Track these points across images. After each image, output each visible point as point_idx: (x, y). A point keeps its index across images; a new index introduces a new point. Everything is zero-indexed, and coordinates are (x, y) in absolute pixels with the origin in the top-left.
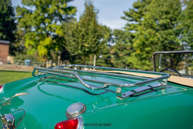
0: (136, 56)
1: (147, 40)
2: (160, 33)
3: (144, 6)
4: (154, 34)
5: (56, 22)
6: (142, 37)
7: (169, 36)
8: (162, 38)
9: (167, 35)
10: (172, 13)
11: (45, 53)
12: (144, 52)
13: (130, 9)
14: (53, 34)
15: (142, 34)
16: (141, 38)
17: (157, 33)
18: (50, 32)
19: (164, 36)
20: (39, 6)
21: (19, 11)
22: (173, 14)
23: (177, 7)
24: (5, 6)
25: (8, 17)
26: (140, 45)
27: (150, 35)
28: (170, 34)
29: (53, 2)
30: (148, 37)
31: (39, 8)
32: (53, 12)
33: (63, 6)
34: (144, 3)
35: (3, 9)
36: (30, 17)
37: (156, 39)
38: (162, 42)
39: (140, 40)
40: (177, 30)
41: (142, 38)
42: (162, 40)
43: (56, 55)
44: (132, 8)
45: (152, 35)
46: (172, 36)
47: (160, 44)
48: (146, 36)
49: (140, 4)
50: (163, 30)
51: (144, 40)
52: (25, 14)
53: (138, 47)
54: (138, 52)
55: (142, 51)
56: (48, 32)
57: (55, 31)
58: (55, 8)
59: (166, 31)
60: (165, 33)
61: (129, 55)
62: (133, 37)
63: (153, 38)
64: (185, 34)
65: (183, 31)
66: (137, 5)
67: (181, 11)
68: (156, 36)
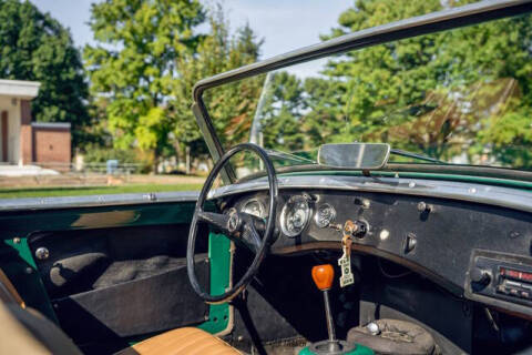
0: (352, 132)
1: (373, 93)
2: (401, 77)
3: (364, 19)
4: (388, 81)
5: (172, 73)
6: (362, 89)
7: (420, 81)
8: (407, 86)
9: (416, 80)
11: (152, 142)
12: (369, 123)
13: (333, 29)
14: (166, 98)
15: (361, 82)
16: (359, 91)
17: (395, 78)
18: (159, 96)
19: (411, 82)
20: (130, 40)
21: (90, 56)
24: (58, 48)
25: (68, 72)
26: (358, 106)
27: (380, 83)
28: (423, 77)
29: (160, 29)
30: (374, 87)
31: (131, 43)
32: (162, 50)
33: (184, 35)
34: (362, 13)
35: (55, 56)
36: (113, 67)
37: (393, 91)
38: (408, 95)
39: (359, 96)
40: (438, 67)
41: (362, 91)
42: (405, 91)
43: (182, 144)
44: (337, 26)
45: (385, 83)
46: (429, 82)
47: (402, 100)
48: (370, 86)
49: (354, 16)
50: (408, 69)
51: (367, 94)
52: (104, 60)
53: (354, 113)
54: (356, 122)
55: (363, 118)
56: (156, 95)
57: (169, 92)
58: (166, 40)
59: (413, 71)
60: (411, 76)
61: (336, 131)
62: (343, 90)
63: (386, 88)
64: (456, 74)
65: (450, 68)
66: (347, 19)
68: (392, 83)
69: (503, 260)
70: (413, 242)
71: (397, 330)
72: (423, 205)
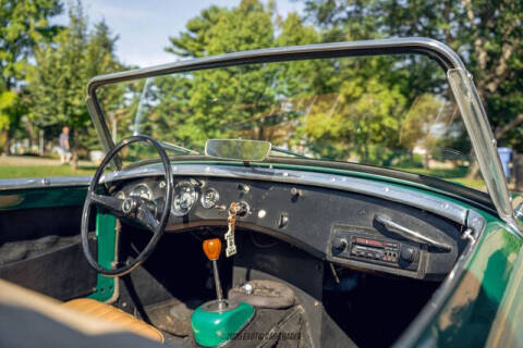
0: (196, 123)
1: (215, 91)
2: (238, 79)
3: (208, 27)
4: (227, 81)
5: (25, 58)
6: (205, 87)
7: (253, 84)
8: (243, 86)
9: (250, 82)
10: (256, 40)
11: (4, 125)
12: (210, 116)
13: (181, 34)
14: (20, 83)
15: (204, 80)
16: (202, 88)
17: (233, 79)
18: (13, 80)
19: (246, 83)
22: (259, 42)
23: (266, 31)
26: (201, 101)
27: (221, 83)
28: (256, 80)
29: (14, 15)
30: (216, 86)
32: (16, 35)
33: (41, 24)
34: (207, 22)
37: (231, 90)
38: (244, 95)
39: (202, 92)
40: (268, 73)
41: (205, 89)
42: (241, 90)
43: (36, 128)
44: (185, 30)
45: (224, 83)
46: (260, 84)
47: (238, 98)
48: (212, 84)
49: (200, 24)
50: (244, 73)
51: (209, 92)
53: (198, 106)
54: (199, 115)
55: (206, 112)
56: (9, 79)
57: (23, 78)
58: (20, 27)
59: (248, 75)
60: (246, 79)
61: (182, 122)
62: (189, 86)
63: (225, 87)
64: (282, 79)
65: (278, 73)
66: (194, 25)
67: (273, 38)
68: (231, 84)
69: (355, 231)
70: (286, 219)
71: (265, 288)
72: (295, 191)
